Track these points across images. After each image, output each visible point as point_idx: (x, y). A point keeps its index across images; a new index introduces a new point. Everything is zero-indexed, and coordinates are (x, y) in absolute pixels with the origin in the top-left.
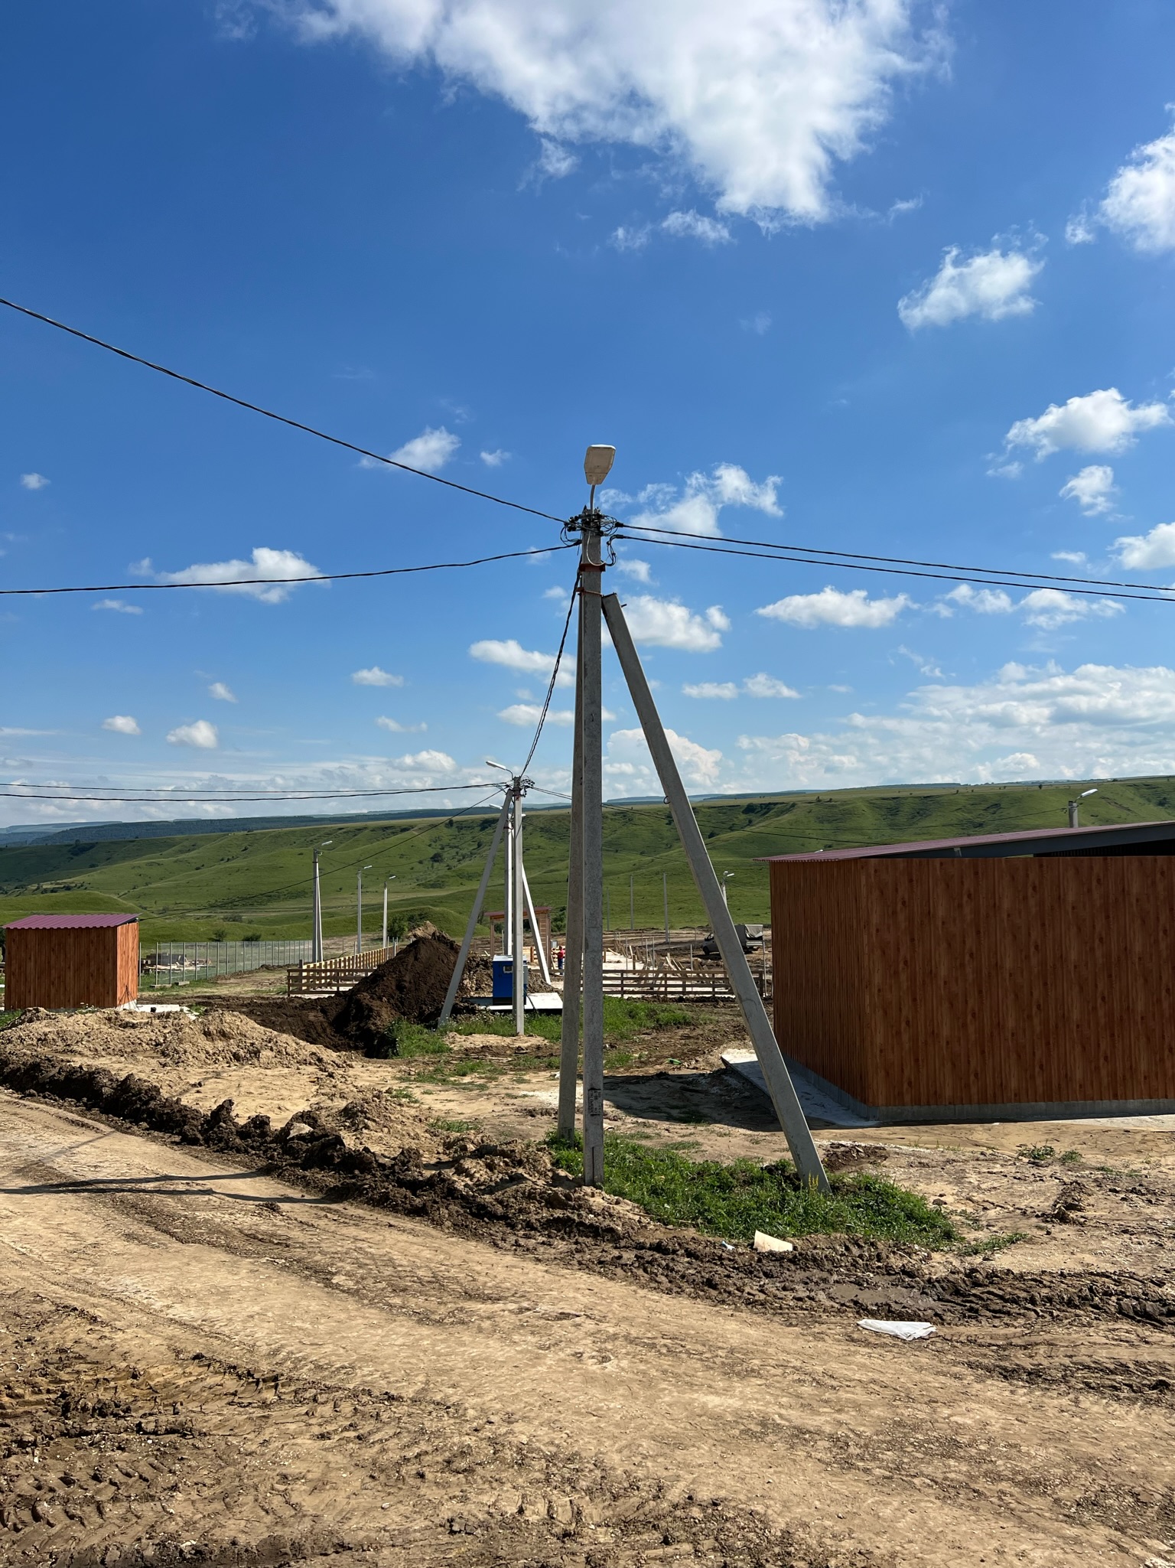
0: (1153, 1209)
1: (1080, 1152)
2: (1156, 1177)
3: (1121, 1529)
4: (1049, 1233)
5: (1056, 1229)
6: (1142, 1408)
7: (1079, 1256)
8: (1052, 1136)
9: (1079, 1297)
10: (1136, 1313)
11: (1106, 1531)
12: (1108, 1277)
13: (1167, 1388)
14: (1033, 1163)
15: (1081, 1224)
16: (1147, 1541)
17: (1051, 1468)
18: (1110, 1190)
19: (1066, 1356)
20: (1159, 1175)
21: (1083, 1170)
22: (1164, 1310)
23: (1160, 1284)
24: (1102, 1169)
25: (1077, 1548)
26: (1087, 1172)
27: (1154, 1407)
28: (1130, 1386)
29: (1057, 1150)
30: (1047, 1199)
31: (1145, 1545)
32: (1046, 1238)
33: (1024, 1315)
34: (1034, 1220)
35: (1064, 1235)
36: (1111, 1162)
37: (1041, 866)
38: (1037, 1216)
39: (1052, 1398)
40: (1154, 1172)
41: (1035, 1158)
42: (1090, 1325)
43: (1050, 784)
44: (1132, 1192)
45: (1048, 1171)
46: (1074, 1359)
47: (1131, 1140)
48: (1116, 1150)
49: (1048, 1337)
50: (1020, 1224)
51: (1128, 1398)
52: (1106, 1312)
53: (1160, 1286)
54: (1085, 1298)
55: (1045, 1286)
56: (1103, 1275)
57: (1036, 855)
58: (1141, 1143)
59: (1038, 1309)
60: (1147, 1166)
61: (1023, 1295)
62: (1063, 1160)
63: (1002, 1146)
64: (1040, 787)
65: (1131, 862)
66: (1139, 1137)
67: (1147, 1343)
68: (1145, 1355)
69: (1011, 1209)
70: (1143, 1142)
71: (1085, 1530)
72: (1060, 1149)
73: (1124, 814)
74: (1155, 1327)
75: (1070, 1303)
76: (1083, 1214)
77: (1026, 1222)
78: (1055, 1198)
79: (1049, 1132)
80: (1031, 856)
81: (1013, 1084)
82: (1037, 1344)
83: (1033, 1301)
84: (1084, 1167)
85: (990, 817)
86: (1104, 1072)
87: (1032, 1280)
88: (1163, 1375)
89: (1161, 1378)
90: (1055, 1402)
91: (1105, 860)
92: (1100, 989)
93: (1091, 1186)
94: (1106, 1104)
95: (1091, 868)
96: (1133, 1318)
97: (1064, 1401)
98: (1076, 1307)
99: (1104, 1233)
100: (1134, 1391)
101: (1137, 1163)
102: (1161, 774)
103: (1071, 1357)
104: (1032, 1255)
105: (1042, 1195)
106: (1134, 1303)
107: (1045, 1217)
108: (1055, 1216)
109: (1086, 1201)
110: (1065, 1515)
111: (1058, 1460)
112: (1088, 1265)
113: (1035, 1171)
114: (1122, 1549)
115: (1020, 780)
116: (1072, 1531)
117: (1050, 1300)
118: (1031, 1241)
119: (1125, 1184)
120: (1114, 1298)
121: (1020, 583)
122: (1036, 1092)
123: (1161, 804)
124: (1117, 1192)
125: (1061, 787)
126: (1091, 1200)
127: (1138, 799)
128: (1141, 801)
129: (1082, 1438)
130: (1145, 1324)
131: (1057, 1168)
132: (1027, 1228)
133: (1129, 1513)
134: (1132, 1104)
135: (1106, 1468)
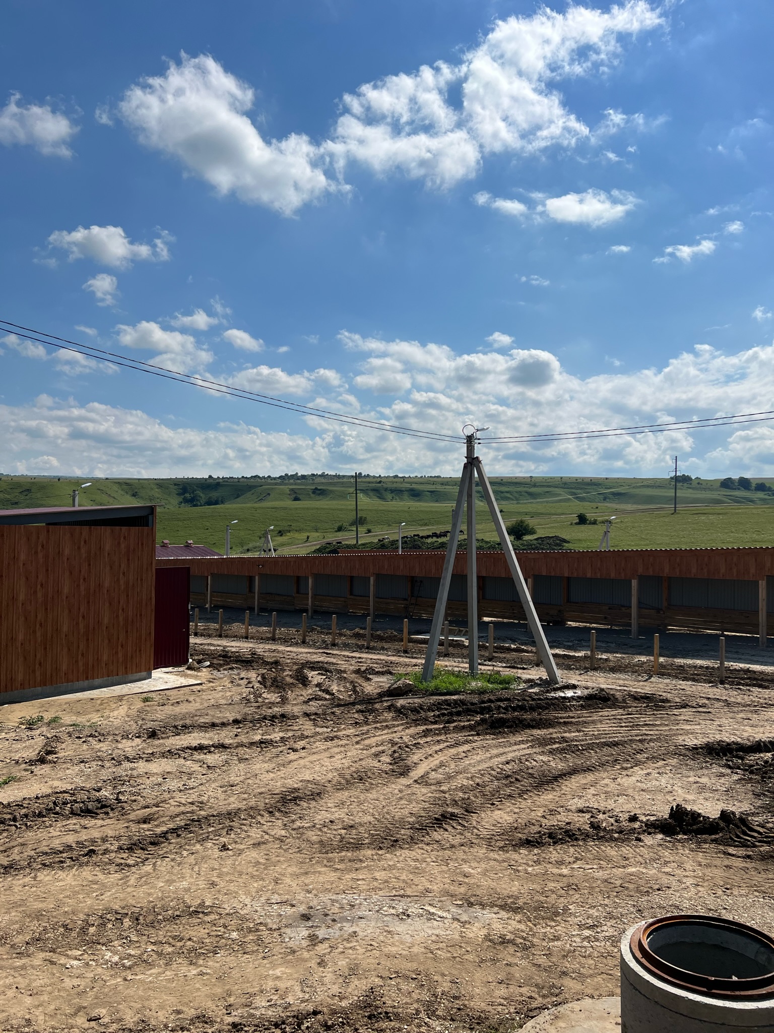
0: (101, 745)
1: (61, 716)
2: (106, 725)
3: (53, 951)
4: (32, 772)
5: (39, 769)
6: (77, 870)
7: (51, 783)
8: (44, 709)
9: (46, 809)
10: (82, 811)
11: (42, 955)
12: (67, 793)
13: (94, 853)
14: (28, 728)
15: (55, 762)
16: (69, 953)
17: (11, 925)
18: (77, 738)
19: (33, 850)
20: (108, 723)
21: (61, 727)
22: (99, 805)
23: (99, 790)
24: (74, 725)
25: (22, 972)
26: (64, 728)
27: (85, 867)
28: (71, 858)
29: (45, 717)
30: (34, 751)
31: (67, 956)
32: (30, 776)
33: (7, 830)
34: (24, 766)
35: (42, 772)
36: (81, 720)
37: (48, 531)
38: (26, 763)
39: (19, 880)
40: (105, 722)
41: (30, 725)
42: (51, 826)
43: (66, 478)
44: (90, 736)
45: (38, 732)
46: (37, 851)
47: (94, 704)
48: (84, 711)
49: (20, 840)
50: (13, 770)
51: (69, 866)
52: (63, 815)
53: (98, 791)
54: (50, 809)
55: (24, 808)
56: (65, 792)
57: (48, 524)
58: (100, 705)
59: (17, 824)
60: (102, 719)
61: (9, 816)
62: (49, 724)
63: (8, 719)
64: (59, 480)
65: (106, 531)
66: (99, 702)
67: (86, 828)
68: (84, 836)
69: (9, 761)
70: (101, 704)
71: (30, 958)
72: (47, 716)
73: (111, 500)
74: (92, 817)
75: (40, 815)
76: (57, 756)
77: (17, 768)
78: (40, 748)
79: (42, 706)
80: (44, 524)
81: (20, 677)
82: (13, 847)
83: (15, 820)
84: (62, 725)
85: (23, 497)
86: (81, 664)
87: (16, 805)
88: (93, 846)
89: (91, 848)
90: (21, 882)
91: (90, 528)
92: (82, 610)
93: (65, 737)
94: (81, 684)
95: (81, 533)
96: (79, 815)
97: (27, 879)
98: (44, 816)
99: (69, 765)
100: (74, 861)
101: (95, 718)
102: (135, 477)
103: (35, 849)
104: (18, 789)
105: (31, 749)
106: (81, 805)
107: (31, 763)
108: (37, 761)
109: (60, 746)
110: (17, 954)
111: (17, 919)
112: (55, 788)
113: (29, 733)
114: (52, 963)
115: (46, 474)
116: (19, 963)
117: (26, 816)
118: (19, 780)
119: (87, 732)
120: (69, 805)
121: (53, 343)
122: (35, 681)
123: (134, 495)
124: (80, 738)
125: (73, 481)
126: (63, 746)
127: (120, 492)
128: (122, 493)
129: (35, 900)
130: (86, 816)
131: (44, 729)
132: (17, 772)
133: (60, 938)
134: (97, 681)
135: (49, 914)
